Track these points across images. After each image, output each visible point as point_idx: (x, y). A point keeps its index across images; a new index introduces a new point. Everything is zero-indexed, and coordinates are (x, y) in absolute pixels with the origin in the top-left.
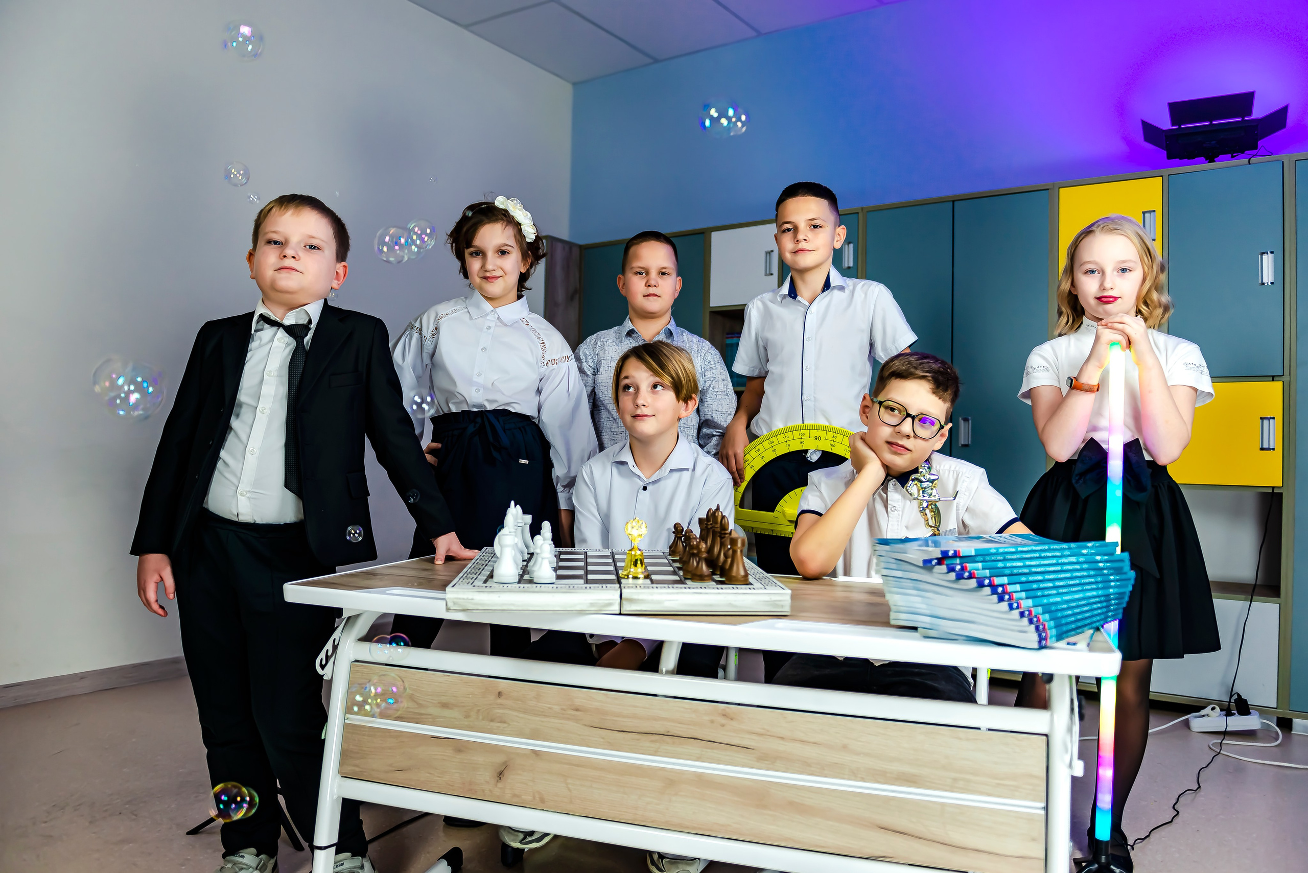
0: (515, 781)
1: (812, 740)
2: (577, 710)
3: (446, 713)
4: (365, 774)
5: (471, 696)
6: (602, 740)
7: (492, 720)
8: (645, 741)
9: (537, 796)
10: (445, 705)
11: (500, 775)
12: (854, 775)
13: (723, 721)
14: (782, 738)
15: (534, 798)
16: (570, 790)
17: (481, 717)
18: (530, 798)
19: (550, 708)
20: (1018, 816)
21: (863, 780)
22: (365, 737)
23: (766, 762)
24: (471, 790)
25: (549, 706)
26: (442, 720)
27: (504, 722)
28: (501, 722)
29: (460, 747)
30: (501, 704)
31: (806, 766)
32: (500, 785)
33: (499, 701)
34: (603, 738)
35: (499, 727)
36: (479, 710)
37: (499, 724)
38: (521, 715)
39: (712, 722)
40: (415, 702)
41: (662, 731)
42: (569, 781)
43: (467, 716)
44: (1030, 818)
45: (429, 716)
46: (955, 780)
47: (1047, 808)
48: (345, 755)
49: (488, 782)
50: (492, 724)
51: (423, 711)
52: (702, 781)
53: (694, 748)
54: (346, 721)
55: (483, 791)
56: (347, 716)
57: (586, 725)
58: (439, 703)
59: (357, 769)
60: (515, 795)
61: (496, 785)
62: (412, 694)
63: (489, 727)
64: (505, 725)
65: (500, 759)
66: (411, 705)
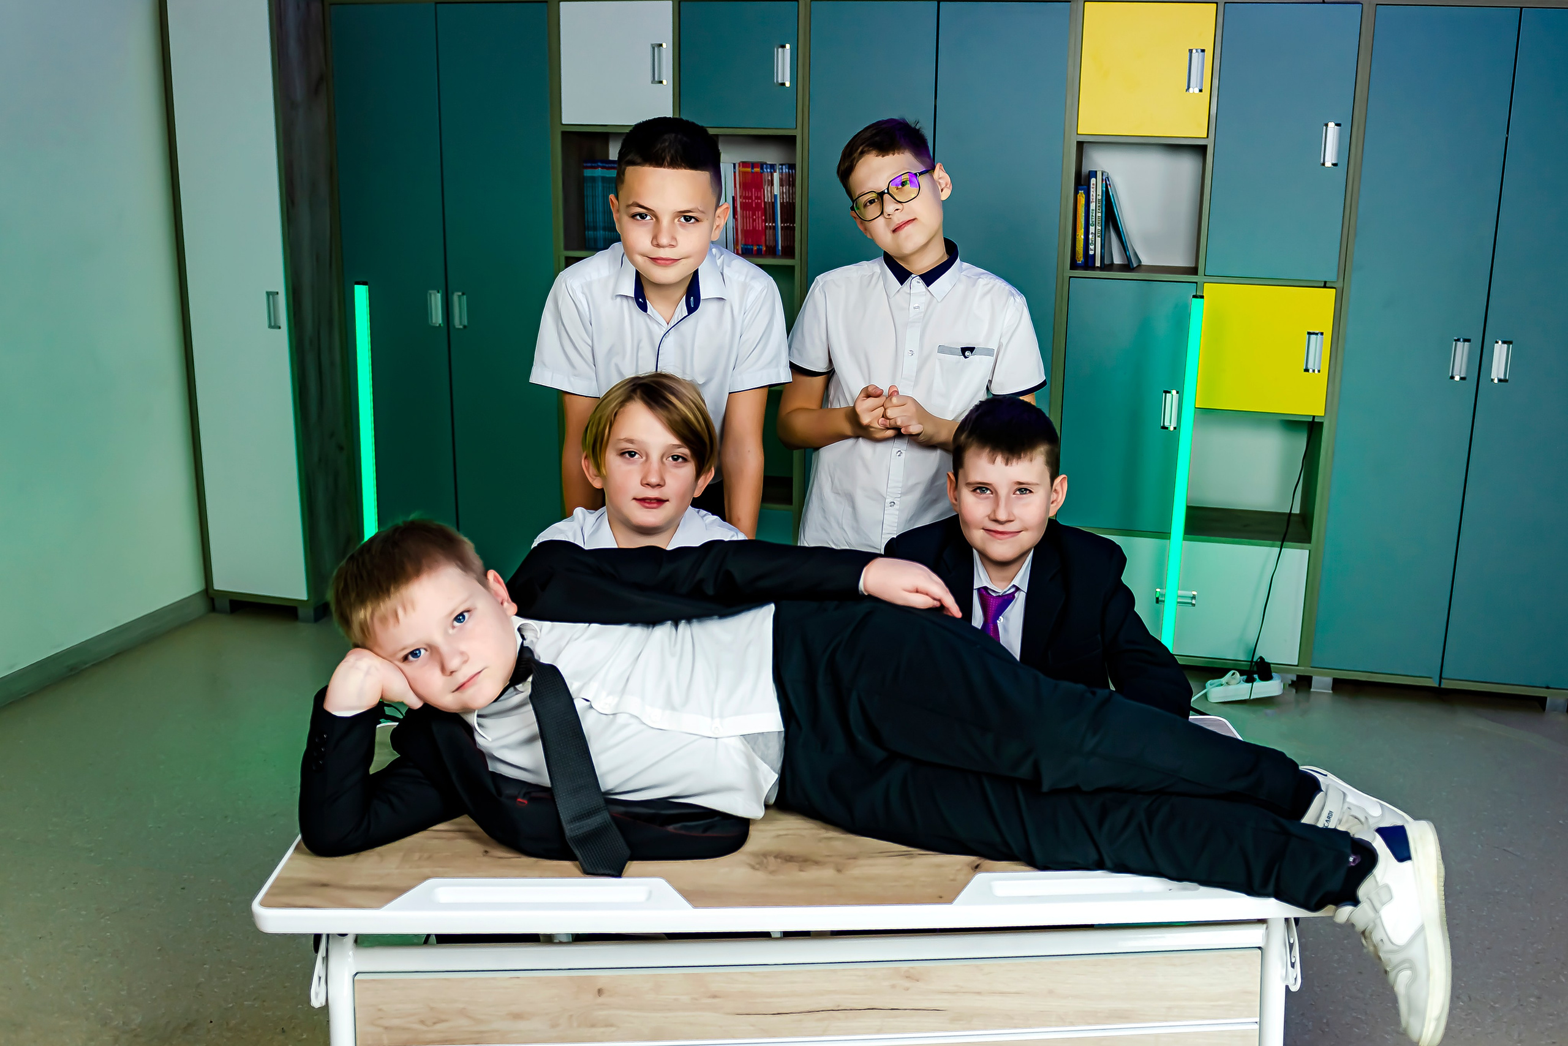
1: (1014, 990)
2: (715, 997)
3: (522, 1025)
5: (554, 997)
6: (752, 1028)
7: (593, 1026)
8: (810, 1021)
10: (517, 1016)
12: (1062, 1020)
13: (907, 983)
14: (979, 993)
17: (575, 1023)
19: (675, 998)
23: (961, 1022)
25: (673, 995)
26: (515, 1035)
27: (612, 1025)
28: (606, 1026)
30: (604, 1004)
31: (1007, 1020)
33: (601, 999)
34: (753, 1026)
35: (604, 1032)
36: (571, 1016)
37: (602, 1029)
38: (635, 1011)
39: (893, 986)
41: (830, 1006)
43: (554, 1026)
45: (496, 1034)
50: (593, 1030)
53: (873, 1019)
57: (728, 1014)
58: (508, 1013)
62: (464, 1009)
63: (589, 1035)
64: (613, 1029)
66: (463, 1022)
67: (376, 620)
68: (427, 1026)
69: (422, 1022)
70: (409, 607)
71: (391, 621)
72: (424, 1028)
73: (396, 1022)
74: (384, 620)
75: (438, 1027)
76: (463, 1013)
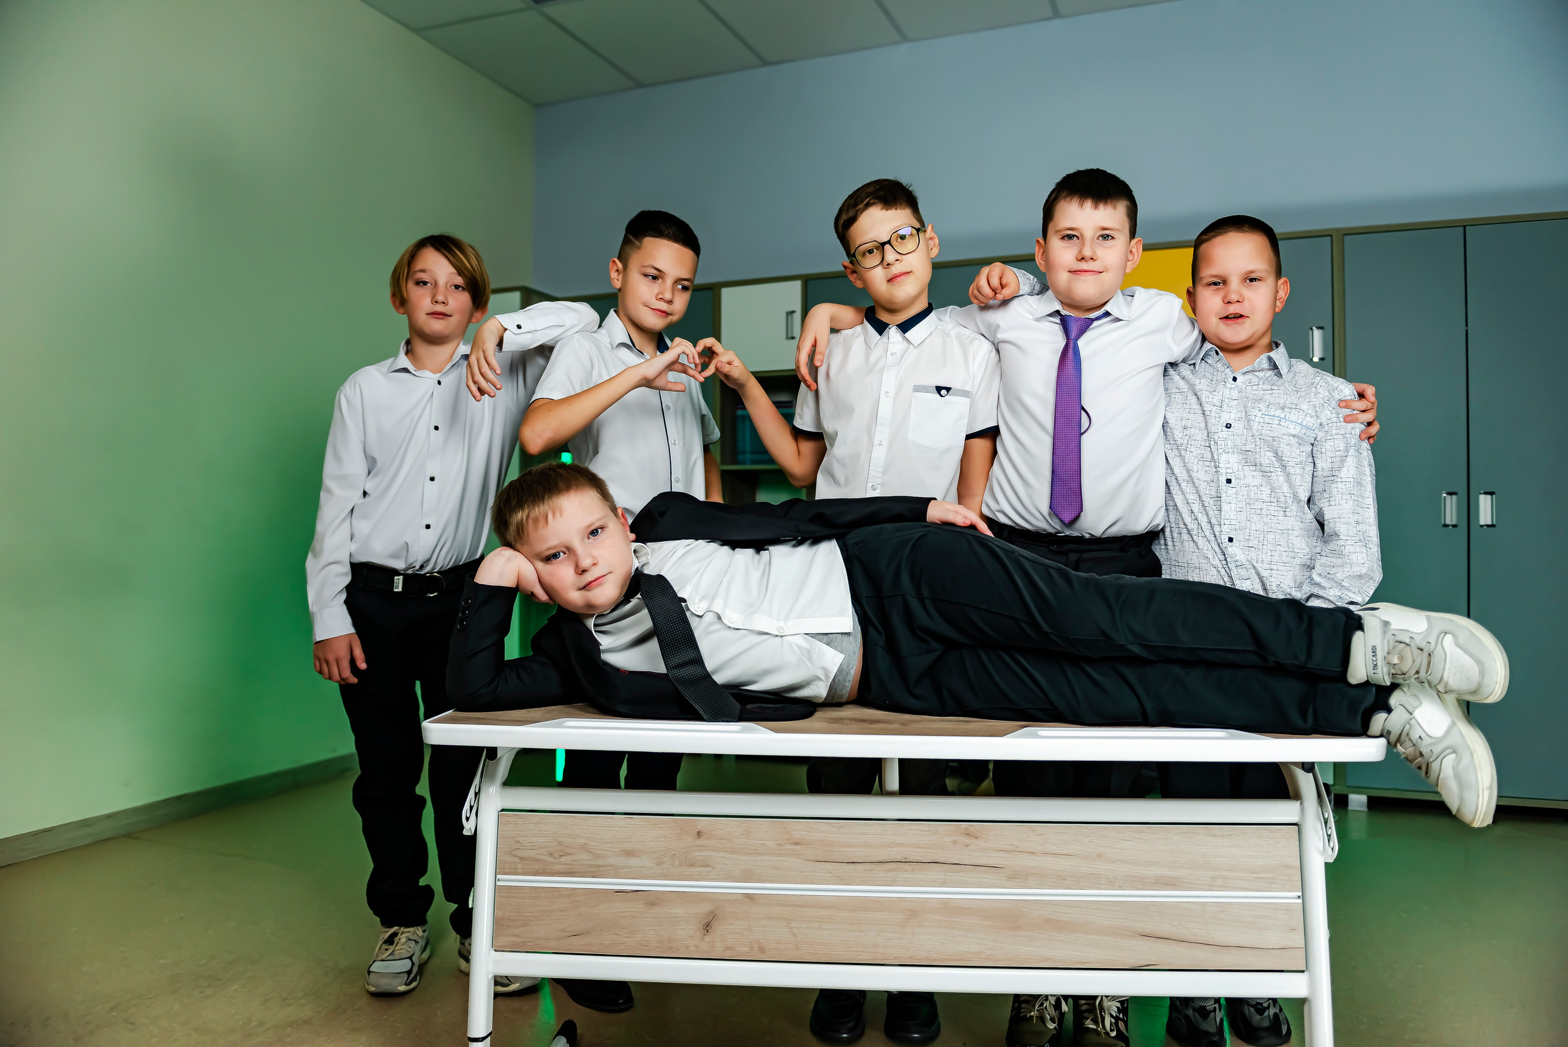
0: (726, 934)
1: (1065, 852)
2: (796, 844)
3: (632, 861)
4: (529, 944)
5: (662, 839)
6: (829, 875)
7: (692, 865)
8: (880, 871)
9: (755, 946)
10: (629, 853)
11: (707, 927)
12: (1112, 884)
13: (967, 840)
14: (1033, 853)
15: (752, 948)
16: (795, 935)
17: (677, 863)
18: (747, 949)
19: (763, 845)
20: (1277, 907)
21: (1121, 888)
22: (527, 900)
23: (1017, 880)
24: (671, 948)
25: (761, 842)
26: (627, 870)
27: (708, 866)
28: (703, 866)
29: (652, 900)
30: (701, 846)
31: (1060, 880)
32: (707, 938)
33: (699, 842)
34: (827, 872)
35: (701, 872)
36: (674, 855)
37: (701, 869)
38: (728, 856)
39: (955, 842)
40: (590, 852)
41: (899, 858)
42: (793, 924)
43: (660, 864)
44: (1288, 908)
45: (610, 868)
46: (1213, 878)
47: (1303, 897)
48: (498, 924)
49: (692, 937)
50: (692, 869)
51: (601, 863)
52: (948, 908)
53: (937, 872)
54: (498, 883)
55: (687, 947)
56: (499, 877)
57: (808, 860)
58: (621, 851)
59: (518, 940)
60: (727, 948)
61: (703, 939)
62: (586, 845)
63: (688, 873)
64: (709, 869)
65: (704, 908)
66: (584, 856)
67: (530, 521)
68: (555, 859)
69: (551, 854)
70: (557, 513)
71: (542, 522)
72: (553, 860)
73: (530, 853)
74: (536, 521)
75: (563, 859)
76: (584, 848)
